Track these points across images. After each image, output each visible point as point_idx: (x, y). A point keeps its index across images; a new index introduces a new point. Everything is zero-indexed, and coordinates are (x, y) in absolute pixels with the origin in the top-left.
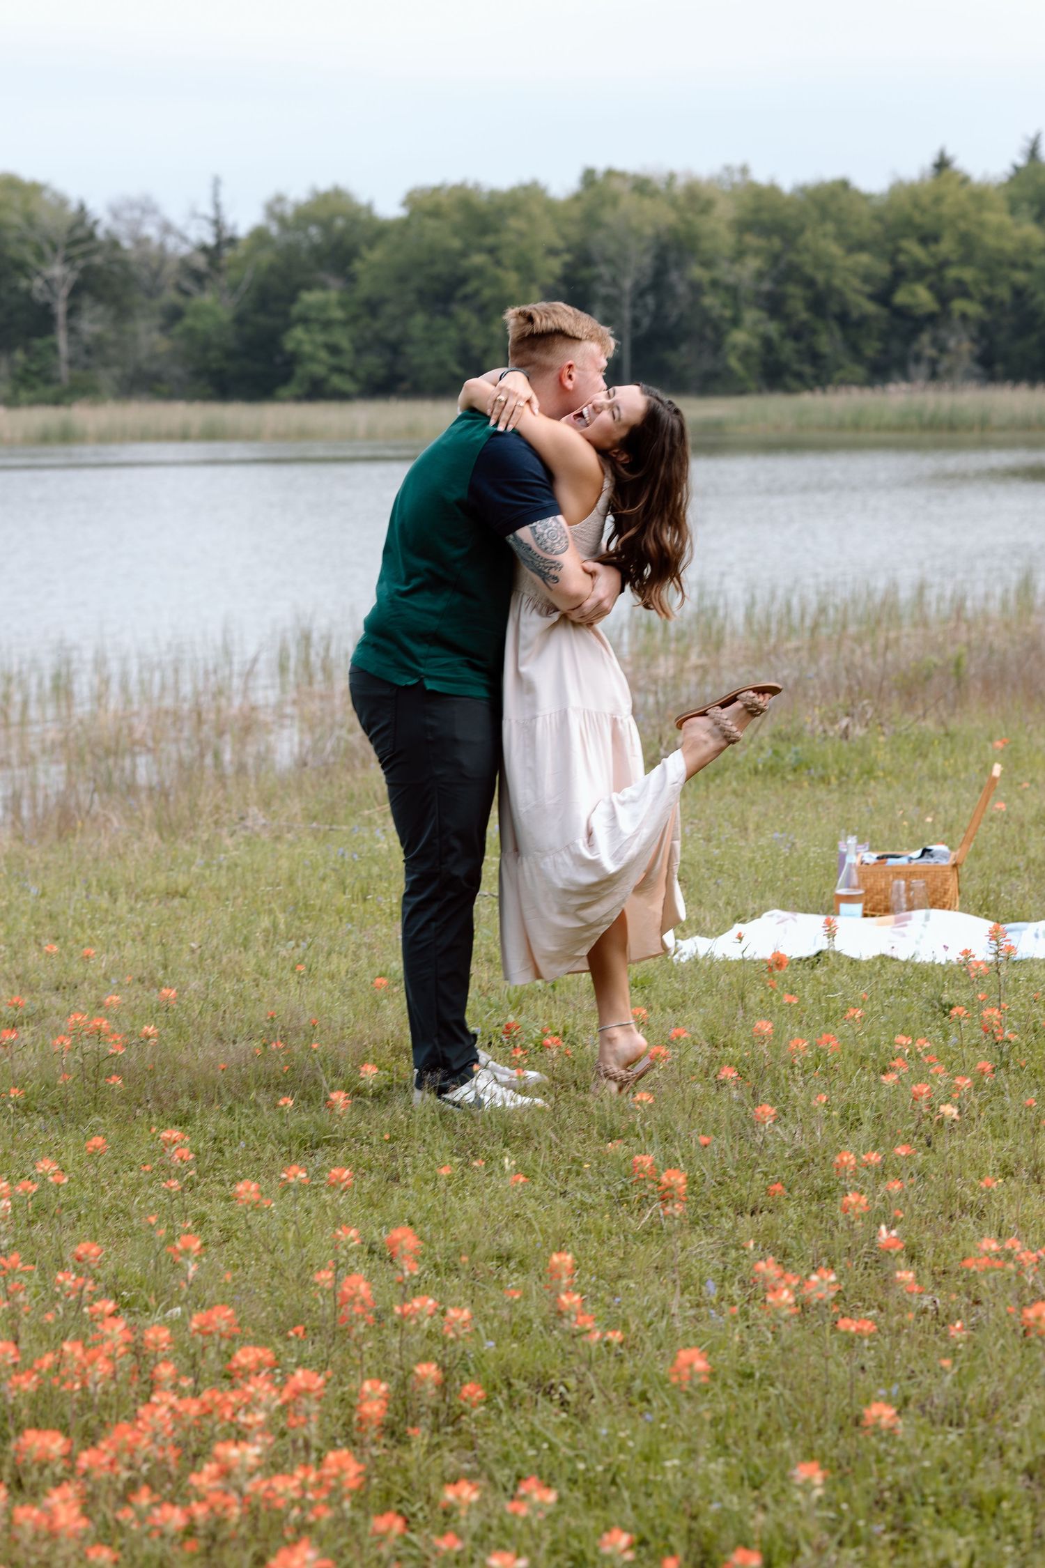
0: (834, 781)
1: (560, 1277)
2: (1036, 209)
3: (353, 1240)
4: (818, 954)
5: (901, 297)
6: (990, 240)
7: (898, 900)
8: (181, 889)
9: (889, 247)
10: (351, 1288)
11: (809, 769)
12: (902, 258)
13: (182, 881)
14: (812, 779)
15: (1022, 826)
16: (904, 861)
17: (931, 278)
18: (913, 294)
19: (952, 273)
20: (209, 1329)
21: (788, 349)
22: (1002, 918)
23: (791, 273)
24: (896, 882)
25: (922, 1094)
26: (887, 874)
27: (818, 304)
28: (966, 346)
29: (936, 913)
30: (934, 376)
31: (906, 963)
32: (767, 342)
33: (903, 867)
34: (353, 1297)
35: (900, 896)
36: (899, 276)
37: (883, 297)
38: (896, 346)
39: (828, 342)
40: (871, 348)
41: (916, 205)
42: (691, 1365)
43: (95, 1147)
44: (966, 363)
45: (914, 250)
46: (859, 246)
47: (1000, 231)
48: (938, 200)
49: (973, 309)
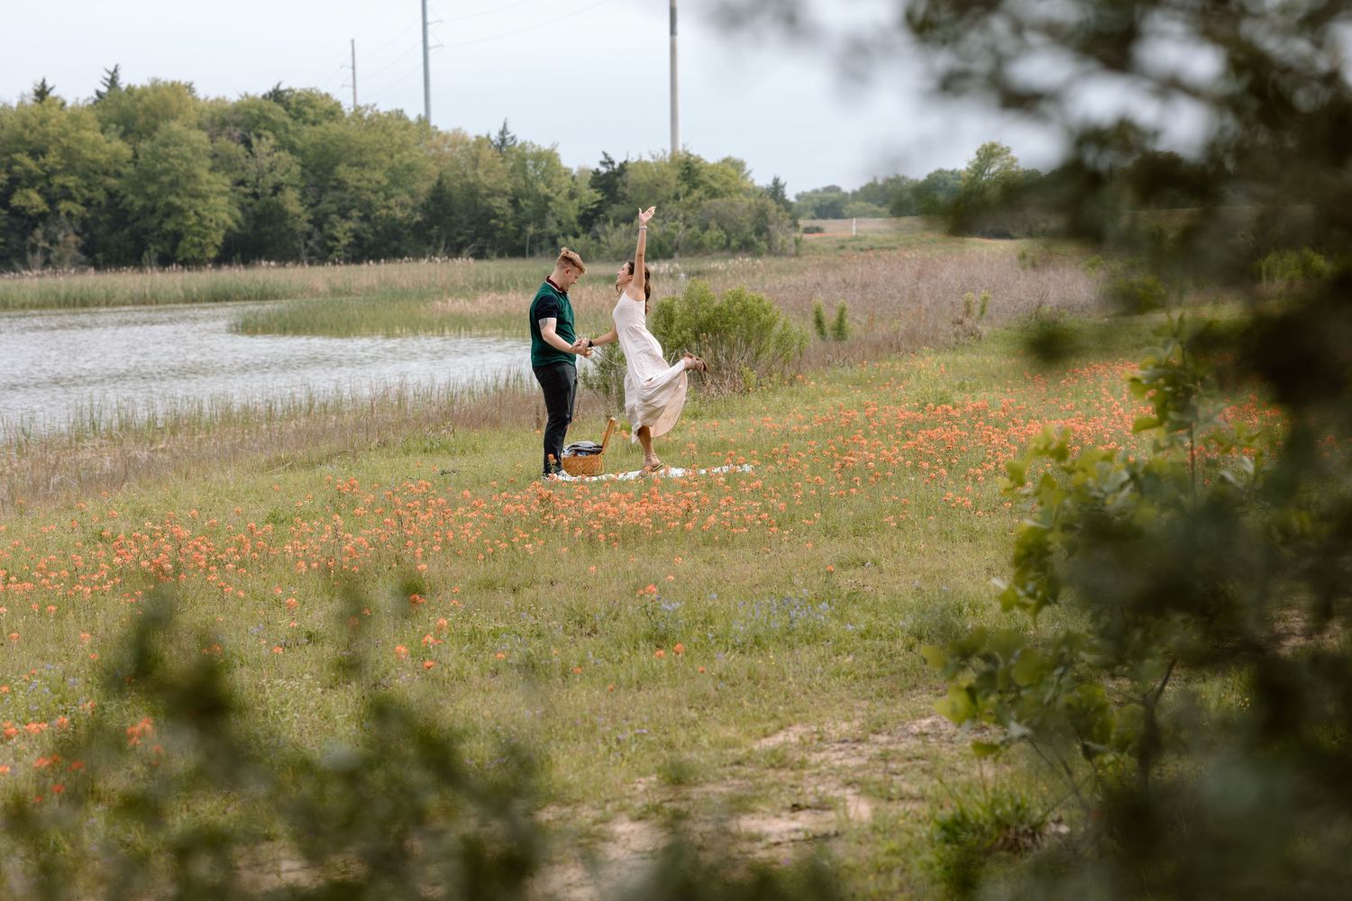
2: (121, 129)
5: (17, 200)
6: (87, 153)
9: (6, 159)
12: (16, 168)
17: (41, 184)
18: (28, 197)
19: (58, 180)
28: (72, 238)
30: (46, 263)
36: (14, 183)
37: (1, 200)
38: (14, 239)
41: (25, 126)
44: (73, 252)
45: (26, 162)
47: (95, 146)
48: (43, 122)
49: (77, 209)
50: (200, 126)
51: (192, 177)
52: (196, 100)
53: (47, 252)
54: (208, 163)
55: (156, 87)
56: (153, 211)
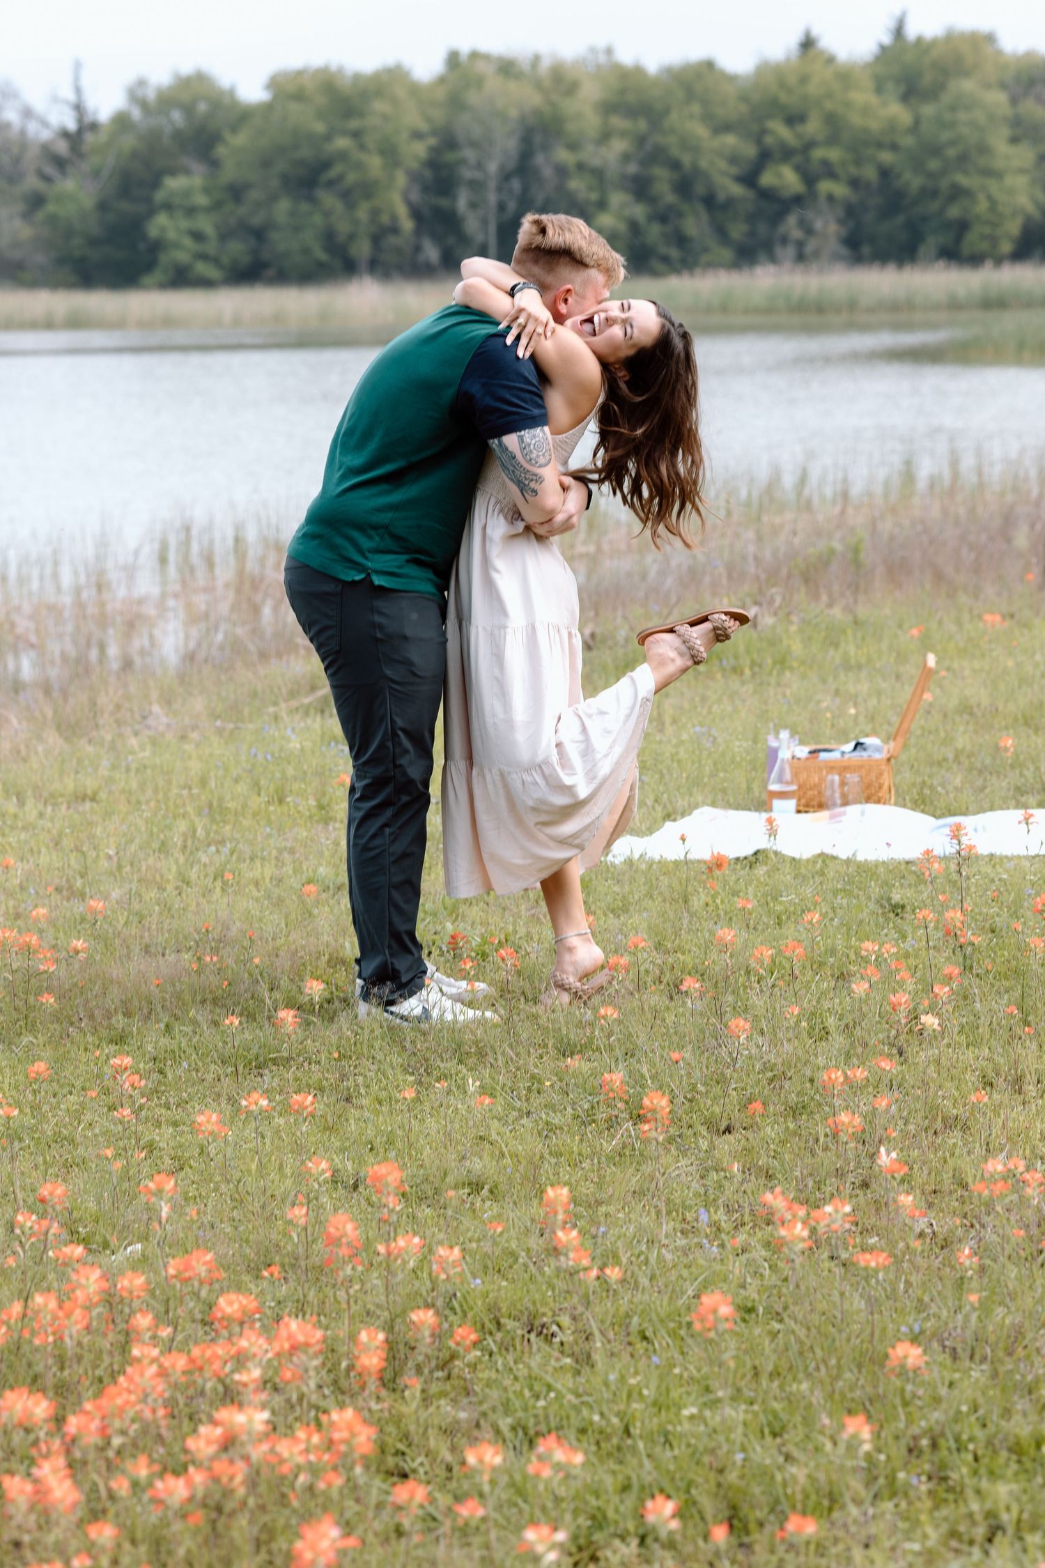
0: (747, 672)
1: (556, 1213)
2: (902, 89)
3: (323, 1172)
4: (756, 853)
5: (767, 179)
6: (856, 119)
7: (832, 796)
8: (89, 792)
9: (755, 128)
10: (337, 1229)
11: (721, 660)
12: (769, 140)
13: (90, 784)
14: (724, 670)
15: (945, 716)
16: (836, 755)
17: (798, 159)
18: (779, 175)
19: (818, 153)
20: (187, 1275)
21: (654, 232)
22: (938, 812)
23: (656, 156)
24: (830, 777)
25: (900, 1004)
26: (820, 769)
27: (684, 187)
28: (833, 227)
29: (871, 808)
30: (801, 258)
31: (848, 862)
32: (634, 227)
33: (836, 761)
34: (340, 1239)
35: (833, 792)
36: (765, 157)
37: (749, 179)
38: (762, 229)
39: (695, 224)
40: (738, 230)
41: (782, 84)
42: (715, 1311)
43: (37, 1073)
44: (833, 244)
45: (780, 131)
46: (723, 127)
47: (866, 111)
48: (804, 80)
49: (839, 190)
50: (1003, 86)
51: (984, 149)
52: (999, 53)
53: (800, 245)
54: (1005, 132)
55: (951, 38)
56: (934, 193)
